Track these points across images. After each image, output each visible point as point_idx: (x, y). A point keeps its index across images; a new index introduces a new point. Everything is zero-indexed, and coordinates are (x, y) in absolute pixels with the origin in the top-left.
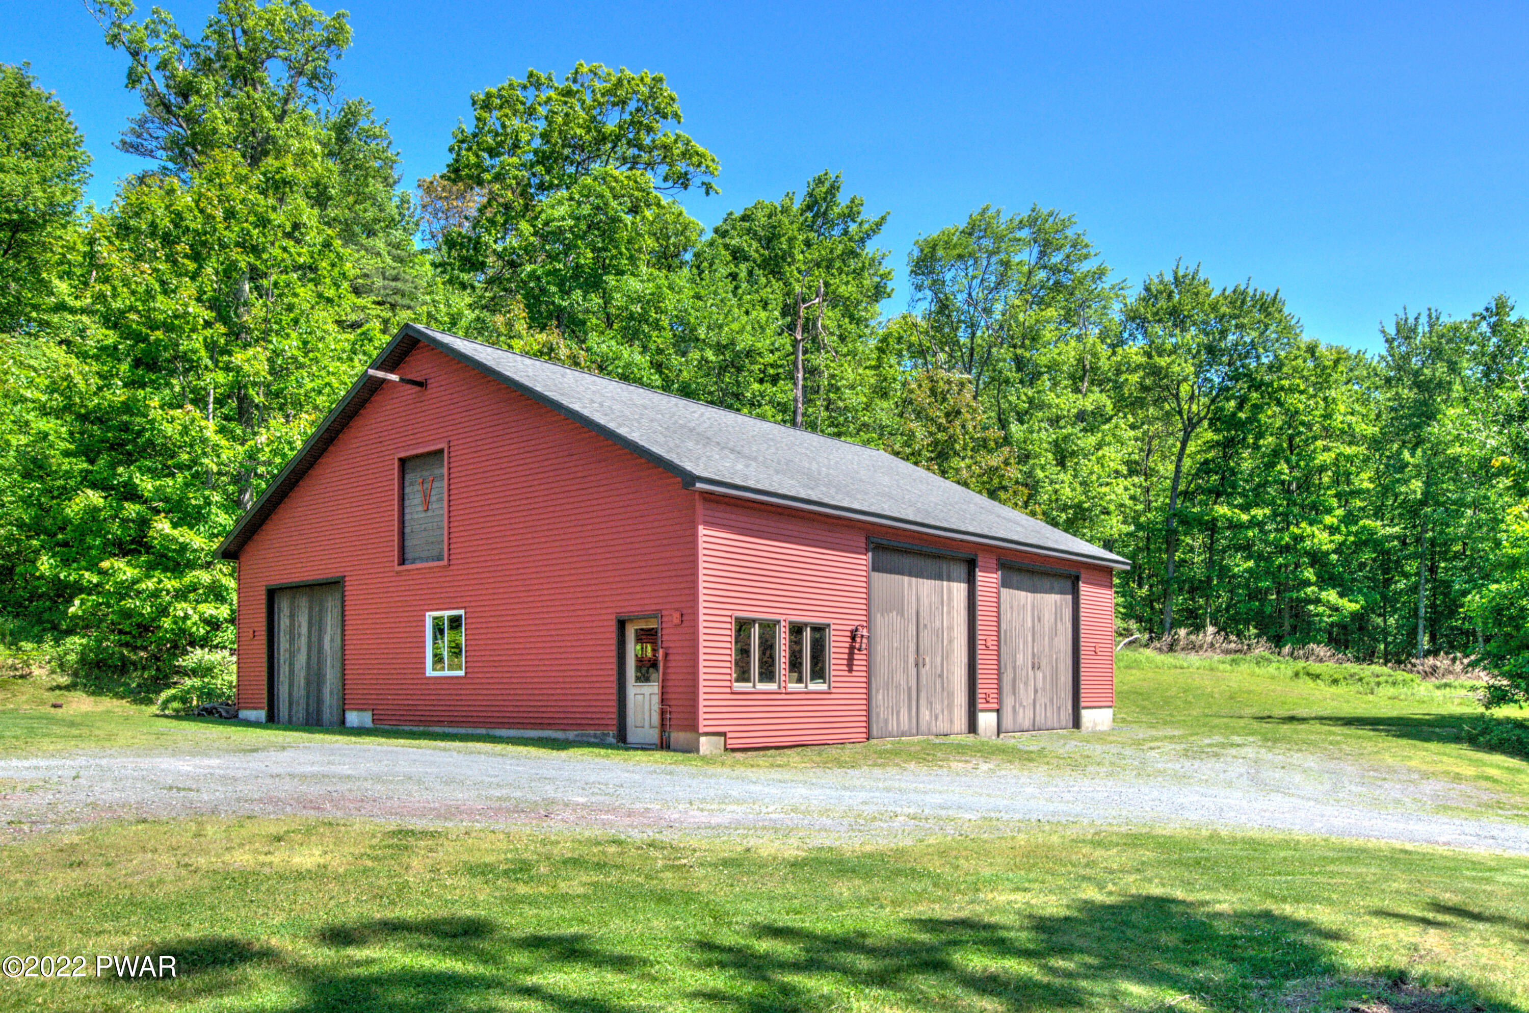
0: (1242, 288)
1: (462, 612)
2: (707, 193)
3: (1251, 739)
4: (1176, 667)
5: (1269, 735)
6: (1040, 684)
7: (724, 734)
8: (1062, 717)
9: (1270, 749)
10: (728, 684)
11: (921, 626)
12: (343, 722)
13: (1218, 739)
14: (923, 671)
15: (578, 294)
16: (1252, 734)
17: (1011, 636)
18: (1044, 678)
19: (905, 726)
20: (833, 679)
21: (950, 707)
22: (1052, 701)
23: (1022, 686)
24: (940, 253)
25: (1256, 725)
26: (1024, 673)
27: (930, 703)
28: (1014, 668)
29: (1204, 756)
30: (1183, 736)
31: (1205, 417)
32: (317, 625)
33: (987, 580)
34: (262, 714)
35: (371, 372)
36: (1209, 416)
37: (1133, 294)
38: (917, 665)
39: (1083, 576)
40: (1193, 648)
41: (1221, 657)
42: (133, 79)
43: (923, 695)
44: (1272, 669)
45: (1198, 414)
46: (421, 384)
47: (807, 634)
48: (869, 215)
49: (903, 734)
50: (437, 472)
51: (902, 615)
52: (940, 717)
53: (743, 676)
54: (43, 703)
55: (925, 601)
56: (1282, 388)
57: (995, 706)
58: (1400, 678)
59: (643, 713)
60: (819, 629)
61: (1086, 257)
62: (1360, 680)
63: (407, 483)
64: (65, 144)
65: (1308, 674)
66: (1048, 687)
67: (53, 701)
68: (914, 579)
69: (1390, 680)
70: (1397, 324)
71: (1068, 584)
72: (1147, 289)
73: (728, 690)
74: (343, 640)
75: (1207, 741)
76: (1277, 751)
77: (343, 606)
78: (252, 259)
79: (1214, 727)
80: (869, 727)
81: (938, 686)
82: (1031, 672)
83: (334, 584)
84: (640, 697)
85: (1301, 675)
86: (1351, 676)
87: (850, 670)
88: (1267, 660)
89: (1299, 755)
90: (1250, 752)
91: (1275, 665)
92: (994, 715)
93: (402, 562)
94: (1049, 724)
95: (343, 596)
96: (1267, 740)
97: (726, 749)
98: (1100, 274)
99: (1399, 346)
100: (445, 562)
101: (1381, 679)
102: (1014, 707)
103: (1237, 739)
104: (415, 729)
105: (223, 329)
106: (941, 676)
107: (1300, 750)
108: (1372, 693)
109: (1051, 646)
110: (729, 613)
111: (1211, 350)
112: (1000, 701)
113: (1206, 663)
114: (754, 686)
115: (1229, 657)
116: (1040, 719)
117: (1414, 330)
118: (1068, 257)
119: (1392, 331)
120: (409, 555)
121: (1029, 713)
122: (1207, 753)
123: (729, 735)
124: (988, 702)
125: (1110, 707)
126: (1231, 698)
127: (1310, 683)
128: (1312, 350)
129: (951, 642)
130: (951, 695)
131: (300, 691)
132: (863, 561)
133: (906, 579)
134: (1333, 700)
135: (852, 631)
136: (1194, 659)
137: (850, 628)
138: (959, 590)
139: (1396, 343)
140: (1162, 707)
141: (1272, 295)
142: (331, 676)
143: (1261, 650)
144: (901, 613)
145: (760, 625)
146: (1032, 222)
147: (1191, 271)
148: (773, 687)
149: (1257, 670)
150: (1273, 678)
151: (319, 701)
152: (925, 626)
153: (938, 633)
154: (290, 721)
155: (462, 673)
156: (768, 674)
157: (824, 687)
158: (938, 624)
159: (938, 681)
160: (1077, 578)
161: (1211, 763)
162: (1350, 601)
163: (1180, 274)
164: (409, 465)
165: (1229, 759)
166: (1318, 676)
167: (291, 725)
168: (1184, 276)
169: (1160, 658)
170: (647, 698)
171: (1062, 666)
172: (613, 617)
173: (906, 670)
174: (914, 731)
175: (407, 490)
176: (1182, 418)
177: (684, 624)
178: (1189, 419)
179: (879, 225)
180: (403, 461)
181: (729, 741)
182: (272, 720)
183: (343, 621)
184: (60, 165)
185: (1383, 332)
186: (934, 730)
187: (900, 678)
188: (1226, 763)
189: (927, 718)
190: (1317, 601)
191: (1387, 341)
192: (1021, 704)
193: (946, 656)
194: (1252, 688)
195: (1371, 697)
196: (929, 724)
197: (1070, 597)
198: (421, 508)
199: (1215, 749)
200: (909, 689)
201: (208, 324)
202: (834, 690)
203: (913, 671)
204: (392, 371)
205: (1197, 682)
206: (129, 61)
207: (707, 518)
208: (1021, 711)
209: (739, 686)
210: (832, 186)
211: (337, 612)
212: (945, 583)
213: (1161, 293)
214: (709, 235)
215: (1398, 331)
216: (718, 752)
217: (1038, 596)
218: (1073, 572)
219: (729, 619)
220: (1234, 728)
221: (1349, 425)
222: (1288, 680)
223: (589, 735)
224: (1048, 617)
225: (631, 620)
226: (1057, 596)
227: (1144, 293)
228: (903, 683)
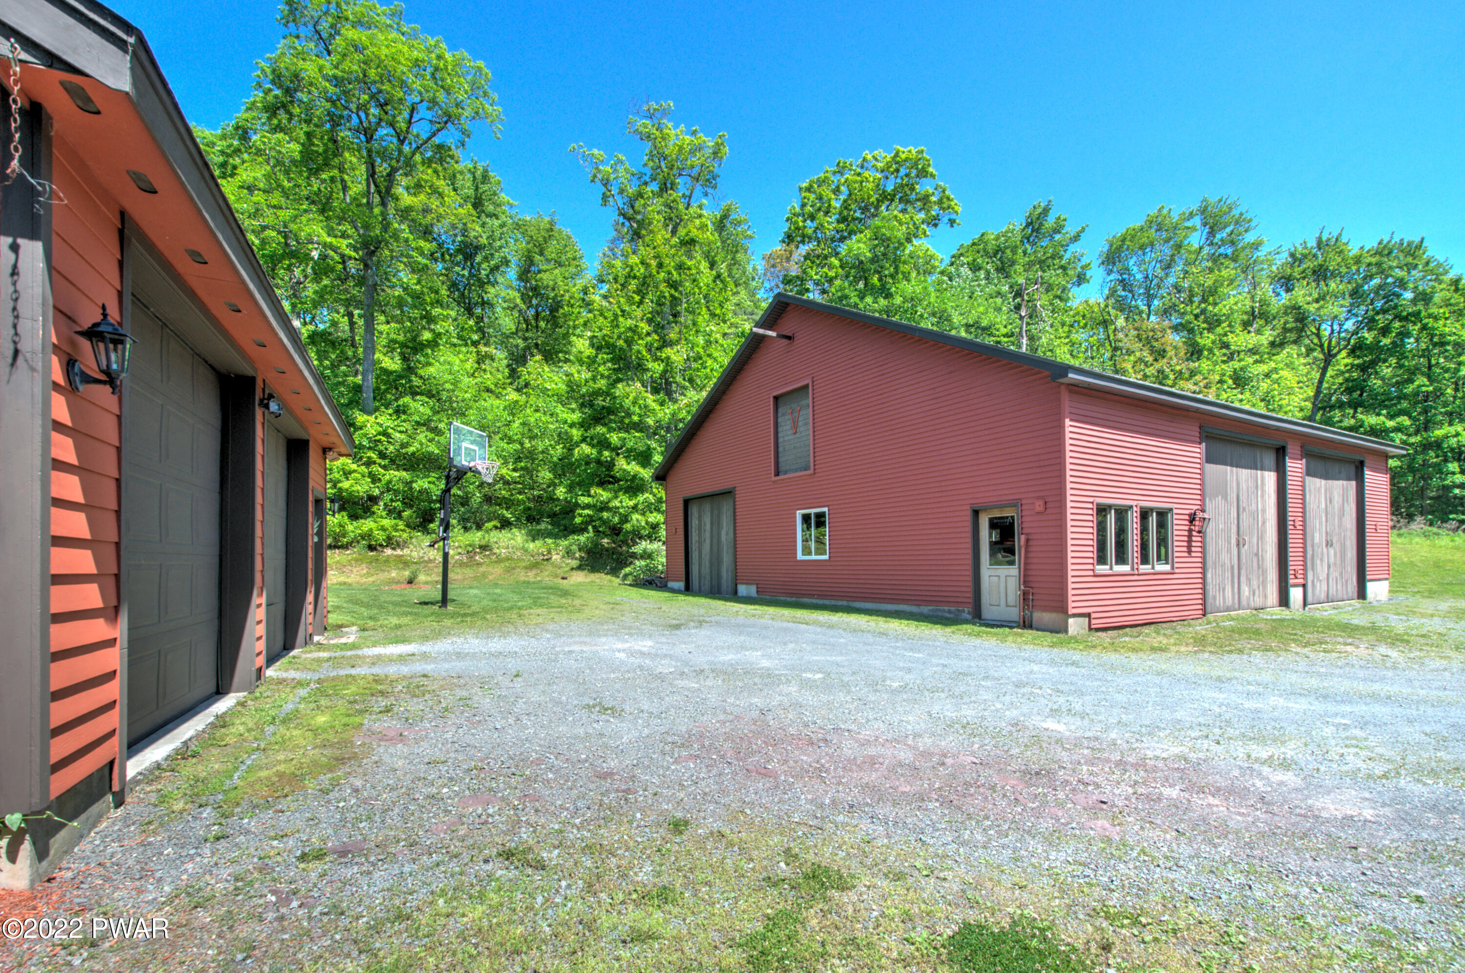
0: (1388, 239)
1: (826, 509)
2: (952, 226)
6: (1332, 560)
7: (1088, 615)
8: (1349, 590)
10: (1091, 567)
11: (1241, 509)
12: (736, 592)
14: (1243, 551)
15: (869, 299)
18: (1335, 554)
19: (1229, 602)
20: (1176, 560)
21: (1264, 583)
22: (1341, 575)
23: (1319, 562)
24: (1127, 245)
26: (1320, 550)
27: (1249, 580)
28: (1313, 546)
31: (1344, 348)
32: (716, 524)
33: (1295, 467)
34: (681, 585)
35: (755, 330)
36: (1351, 345)
37: (1281, 260)
38: (1238, 545)
39: (1367, 461)
42: (605, 198)
43: (1243, 572)
45: (1338, 346)
46: (789, 338)
47: (1153, 520)
48: (1070, 229)
49: (1228, 609)
50: (804, 402)
51: (1226, 499)
52: (1257, 592)
53: (1102, 559)
54: (556, 576)
55: (1243, 486)
57: (1301, 581)
59: (999, 592)
60: (1162, 515)
61: (1247, 231)
63: (780, 415)
64: (574, 259)
66: (1338, 562)
67: (562, 575)
68: (1234, 469)
71: (1352, 469)
72: (1292, 255)
73: (1091, 573)
74: (735, 534)
77: (735, 509)
78: (673, 291)
80: (1204, 605)
81: (1255, 564)
82: (1325, 550)
83: (728, 493)
84: (996, 579)
87: (1190, 552)
92: (1300, 589)
93: (777, 474)
94: (1340, 596)
95: (735, 502)
97: (1090, 629)
98: (1256, 246)
100: (811, 471)
102: (1314, 582)
104: (789, 599)
105: (656, 337)
106: (1257, 555)
109: (1340, 525)
110: (1091, 500)
112: (1305, 578)
114: (1111, 569)
116: (1332, 592)
118: (1232, 233)
120: (782, 468)
121: (1325, 587)
123: (1093, 616)
124: (1296, 578)
125: (1386, 579)
128: (1456, 283)
129: (1264, 523)
130: (1264, 572)
131: (706, 570)
132: (1196, 451)
133: (1229, 468)
135: (1190, 515)
137: (1187, 512)
138: (1270, 478)
141: (1418, 241)
142: (727, 559)
144: (1225, 497)
145: (1116, 510)
146: (1203, 211)
148: (1125, 568)
151: (719, 577)
152: (1244, 509)
153: (1254, 515)
154: (700, 591)
155: (826, 557)
156: (1121, 558)
157: (1169, 568)
158: (1254, 506)
159: (1255, 560)
160: (1362, 464)
163: (1324, 239)
164: (780, 401)
167: (700, 593)
168: (1328, 240)
170: (1003, 580)
171: (1348, 543)
172: (968, 507)
173: (1229, 551)
174: (1237, 606)
175: (780, 420)
176: (1322, 349)
177: (1049, 511)
178: (1330, 350)
179: (1079, 234)
180: (776, 398)
181: (1093, 622)
182: (688, 589)
183: (735, 520)
184: (572, 270)
186: (1252, 605)
187: (1224, 557)
189: (1247, 593)
192: (1318, 578)
193: (1261, 537)
196: (1248, 599)
197: (1354, 483)
198: (791, 432)
200: (1232, 567)
201: (648, 334)
202: (1177, 571)
203: (1235, 551)
204: (770, 328)
206: (604, 189)
207: (1074, 411)
208: (1319, 584)
209: (1102, 569)
210: (1044, 210)
211: (731, 512)
212: (1259, 472)
213: (1305, 256)
214: (947, 261)
216: (1082, 632)
217: (1330, 482)
218: (1359, 458)
219: (1090, 506)
223: (944, 611)
224: (1337, 499)
225: (985, 510)
226: (1345, 482)
227: (1290, 260)
228: (1227, 562)
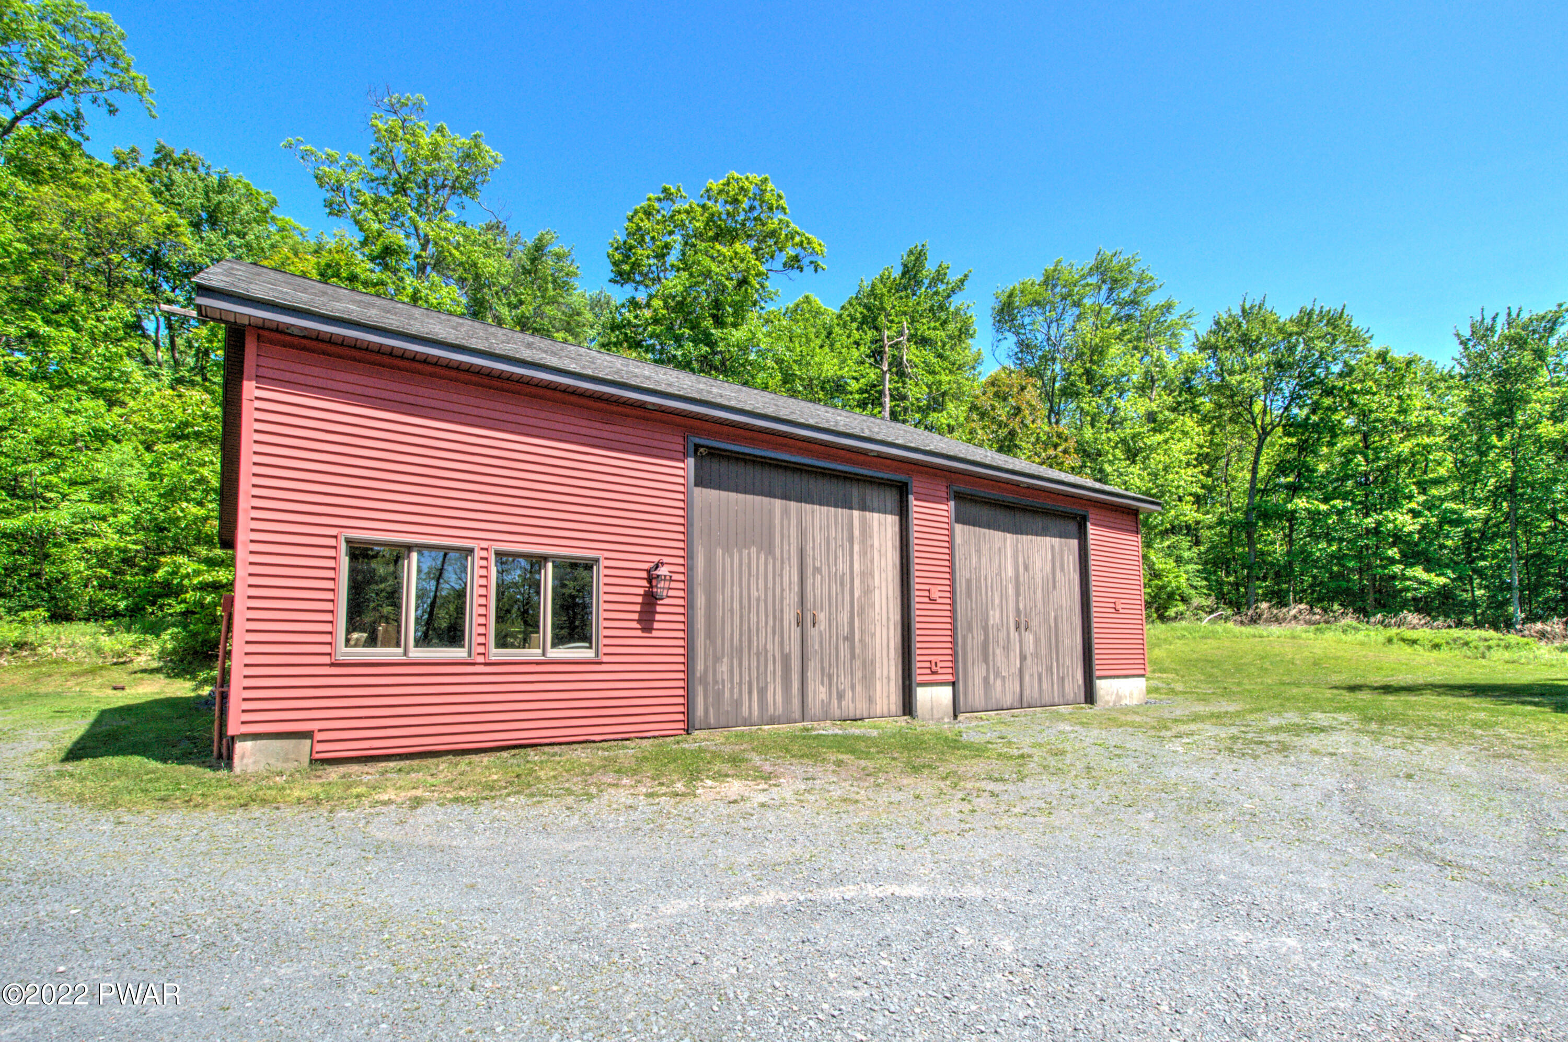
0: (1309, 308)
2: (816, 271)
3: (1343, 717)
4: (1254, 636)
5: (1370, 713)
6: (1030, 647)
7: (305, 735)
8: (1067, 689)
9: (1376, 736)
10: (321, 649)
11: (809, 571)
13: (1292, 717)
14: (813, 633)
16: (1345, 709)
17: (979, 588)
18: (1037, 641)
19: (776, 709)
20: (607, 642)
21: (869, 680)
22: (1050, 669)
23: (998, 651)
24: (1017, 301)
25: (1347, 696)
26: (1003, 635)
27: (828, 676)
28: (985, 629)
29: (1260, 750)
30: (1238, 714)
31: (1278, 425)
36: (1283, 422)
37: (1203, 327)
38: (800, 622)
39: (1091, 515)
40: (1278, 620)
41: (1305, 627)
43: (813, 664)
44: (1360, 636)
45: (1271, 423)
47: (547, 572)
48: (953, 277)
49: (773, 721)
51: (771, 553)
52: (849, 694)
55: (816, 536)
56: (1354, 392)
57: (950, 678)
58: (1513, 642)
60: (576, 567)
61: (1151, 290)
62: (1466, 644)
65: (1403, 640)
66: (1043, 651)
68: (793, 505)
69: (1502, 643)
70: (1472, 326)
71: (1072, 526)
72: (1217, 323)
75: (1274, 722)
76: (1390, 741)
79: (1288, 699)
80: (689, 713)
81: (844, 652)
82: (1014, 635)
85: (1395, 640)
86: (1455, 640)
87: (647, 629)
88: (1354, 628)
89: (1432, 748)
90: (1341, 741)
91: (1362, 633)
92: (949, 689)
94: (1046, 699)
96: (1368, 719)
97: (309, 761)
98: (1168, 308)
99: (1474, 346)
101: (1490, 643)
102: (986, 680)
103: (1320, 718)
106: (850, 638)
107: (1428, 739)
108: (1484, 657)
109: (1046, 601)
110: (333, 532)
111: (1279, 365)
112: (958, 671)
113: (1288, 633)
114: (401, 653)
115: (1313, 627)
116: (1031, 691)
117: (1492, 329)
118: (1135, 292)
119: (1466, 333)
121: (1013, 687)
122: (1267, 744)
123: (319, 736)
124: (934, 673)
125: (1143, 676)
126: (1315, 664)
127: (1408, 649)
128: (1382, 356)
129: (868, 591)
130: (868, 664)
132: (674, 469)
133: (778, 503)
134: (1439, 665)
135: (648, 571)
136: (1275, 629)
137: (646, 566)
138: (881, 523)
139: (1471, 344)
140: (1233, 674)
141: (1339, 310)
143: (1349, 620)
144: (768, 549)
145: (425, 555)
147: (1257, 303)
148: (455, 653)
149: (1343, 637)
150: (1362, 644)
152: (817, 570)
153: (843, 581)
156: (440, 637)
157: (589, 654)
158: (843, 567)
159: (844, 646)
160: (1083, 519)
161: (1272, 765)
162: (1437, 575)
163: (1247, 307)
165: (1305, 757)
166: (1414, 642)
168: (1251, 308)
169: (1238, 629)
171: (1064, 627)
173: (778, 630)
174: (797, 714)
176: (1255, 426)
178: (1263, 428)
179: (962, 282)
181: (324, 746)
185: (1458, 335)
186: (835, 713)
187: (766, 641)
188: (1298, 765)
189: (822, 696)
190: (1404, 578)
191: (1461, 343)
192: (997, 674)
193: (859, 612)
194: (1338, 654)
195: (1483, 662)
196: (825, 704)
197: (1074, 543)
199: (1283, 737)
200: (786, 659)
202: (610, 659)
203: (795, 632)
205: (1276, 650)
207: (267, 371)
208: (999, 683)
209: (357, 653)
210: (921, 255)
212: (856, 513)
213: (1230, 324)
215: (1473, 332)
216: (282, 766)
218: (1074, 509)
220: (1317, 700)
221: (1427, 419)
222: (1380, 646)
224: (1041, 565)
226: (1056, 541)
227: (1214, 327)
228: (773, 648)
